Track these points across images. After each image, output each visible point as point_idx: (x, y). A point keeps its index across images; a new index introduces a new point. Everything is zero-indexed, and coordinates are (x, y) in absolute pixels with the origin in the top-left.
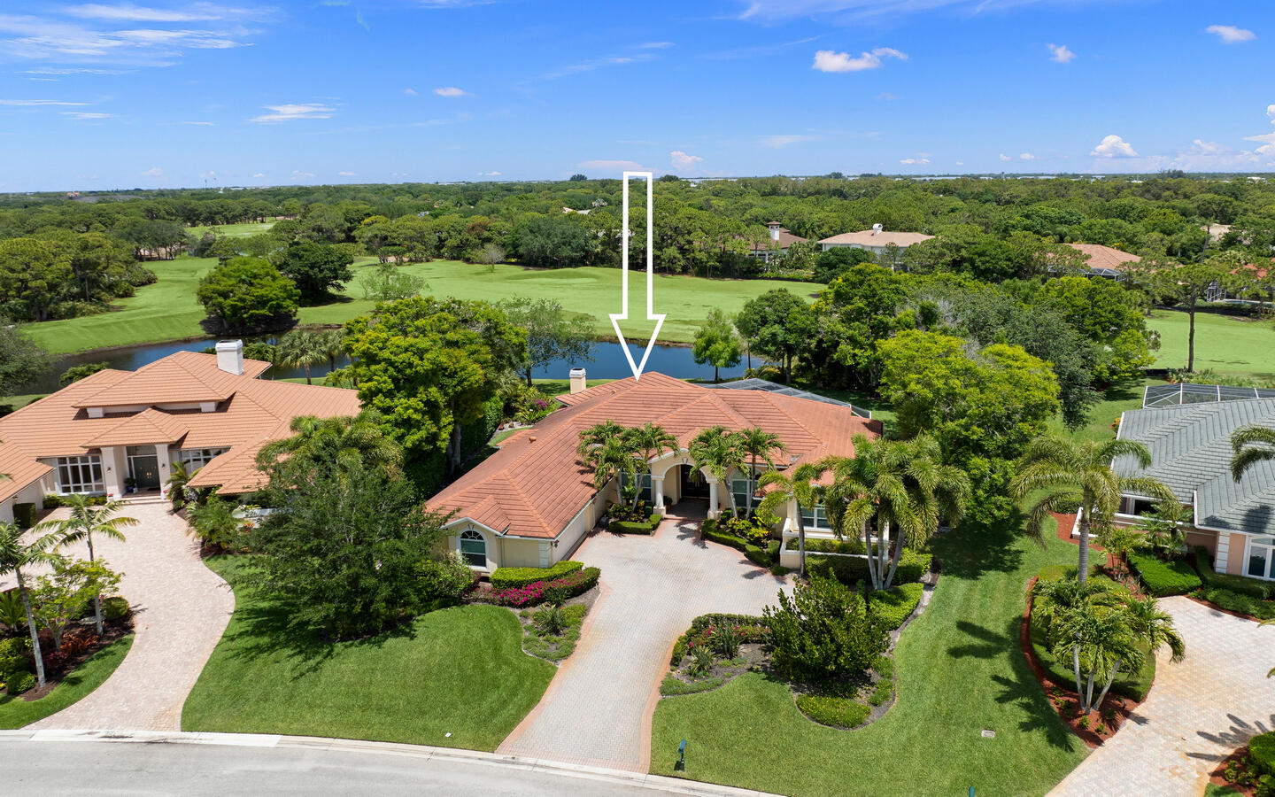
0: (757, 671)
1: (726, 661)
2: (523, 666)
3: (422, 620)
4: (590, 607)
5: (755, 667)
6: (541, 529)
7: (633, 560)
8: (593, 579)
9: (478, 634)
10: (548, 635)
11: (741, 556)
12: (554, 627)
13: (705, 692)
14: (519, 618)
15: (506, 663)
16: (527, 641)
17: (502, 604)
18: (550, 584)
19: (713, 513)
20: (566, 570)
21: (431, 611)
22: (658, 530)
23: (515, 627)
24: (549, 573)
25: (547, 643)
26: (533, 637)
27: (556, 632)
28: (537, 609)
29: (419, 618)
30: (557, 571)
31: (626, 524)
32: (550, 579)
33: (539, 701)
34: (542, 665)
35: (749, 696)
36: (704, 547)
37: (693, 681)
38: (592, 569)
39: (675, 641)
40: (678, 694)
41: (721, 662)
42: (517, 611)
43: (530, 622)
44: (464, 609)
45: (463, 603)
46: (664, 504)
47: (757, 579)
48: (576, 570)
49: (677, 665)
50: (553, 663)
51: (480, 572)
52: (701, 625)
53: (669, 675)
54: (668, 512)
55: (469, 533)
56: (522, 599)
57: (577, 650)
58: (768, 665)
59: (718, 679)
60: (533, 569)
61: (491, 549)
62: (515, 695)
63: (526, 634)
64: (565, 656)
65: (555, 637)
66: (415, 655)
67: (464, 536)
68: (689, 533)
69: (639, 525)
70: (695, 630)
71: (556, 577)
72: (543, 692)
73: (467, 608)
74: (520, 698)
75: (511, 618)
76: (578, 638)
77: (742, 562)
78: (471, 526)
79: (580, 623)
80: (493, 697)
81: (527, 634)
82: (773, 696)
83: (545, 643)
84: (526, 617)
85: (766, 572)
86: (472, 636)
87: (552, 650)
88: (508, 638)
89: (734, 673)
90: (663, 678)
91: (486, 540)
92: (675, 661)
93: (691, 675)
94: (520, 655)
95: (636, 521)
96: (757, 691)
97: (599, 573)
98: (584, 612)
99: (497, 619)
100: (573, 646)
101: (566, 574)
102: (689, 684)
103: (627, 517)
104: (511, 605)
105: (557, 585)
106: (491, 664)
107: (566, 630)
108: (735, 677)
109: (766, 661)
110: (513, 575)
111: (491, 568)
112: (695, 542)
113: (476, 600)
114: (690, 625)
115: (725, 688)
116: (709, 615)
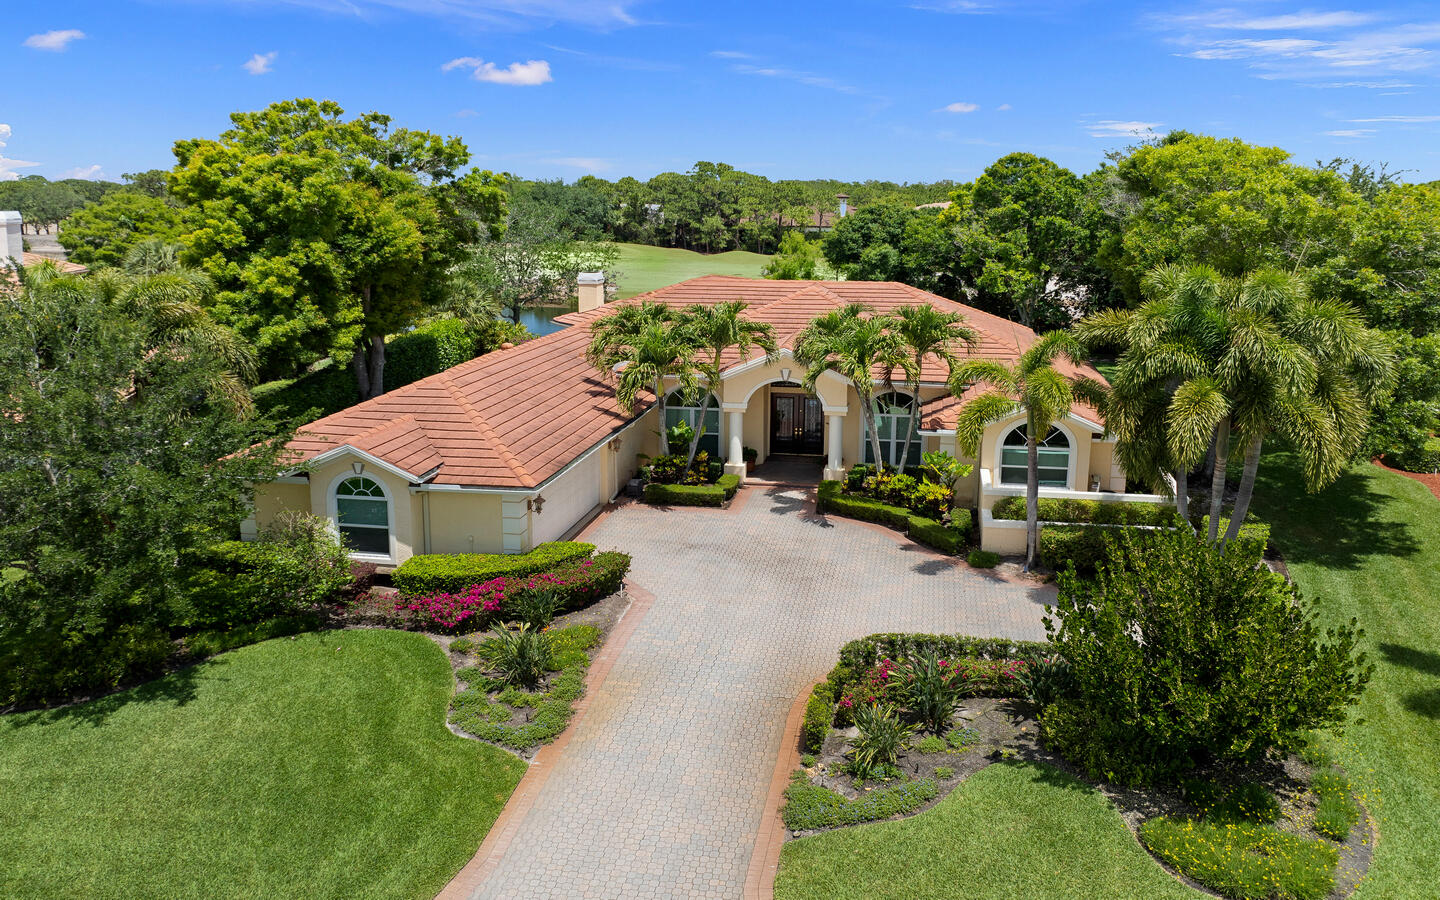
0: (1011, 761)
1: (930, 740)
2: (443, 762)
3: (223, 663)
4: (607, 629)
5: (1005, 752)
6: (507, 472)
7: (692, 547)
8: (613, 573)
9: (345, 688)
10: (510, 690)
11: (900, 538)
12: (525, 673)
13: (900, 820)
14: (448, 654)
15: (399, 756)
16: (459, 703)
17: (416, 627)
18: (523, 584)
19: (834, 471)
20: (558, 558)
21: (253, 642)
22: (736, 501)
23: (437, 673)
24: (522, 562)
25: (506, 708)
26: (475, 693)
27: (529, 681)
28: (492, 635)
29: (219, 658)
30: (539, 559)
31: (676, 488)
32: (523, 574)
33: (472, 855)
34: (489, 759)
35: (1011, 827)
36: (825, 525)
37: (861, 790)
38: (612, 557)
39: (804, 696)
40: (831, 824)
41: (918, 742)
42: (447, 641)
43: (471, 662)
44: (326, 639)
45: (330, 627)
46: (744, 460)
47: (944, 576)
48: (579, 557)
49: (816, 753)
50: (516, 754)
51: (375, 566)
52: (859, 660)
53: (799, 777)
54: (750, 473)
55: (355, 482)
56: (458, 614)
57: (577, 724)
58: (1032, 746)
59: (923, 782)
60: (490, 556)
61: (400, 513)
62: (408, 838)
63: (460, 689)
64: (547, 736)
65: (525, 694)
66: (177, 741)
67: (343, 489)
68: (794, 505)
69: (700, 490)
70: (846, 670)
71: (536, 570)
72: (485, 831)
73: (334, 636)
74: (423, 849)
75: (429, 654)
76: (579, 694)
77: (906, 548)
78: (358, 467)
79: (585, 663)
80: (349, 848)
81: (462, 687)
82: (1074, 823)
83: (501, 708)
84: (463, 652)
85: (956, 563)
86: (331, 695)
87: (518, 725)
88: (416, 698)
89: (958, 768)
90: (785, 784)
91: (389, 496)
92: (810, 742)
93: (853, 774)
94: (438, 735)
95: (695, 484)
96: (1029, 812)
97: (627, 564)
98: (595, 640)
99: (396, 656)
100: (566, 714)
101: (558, 564)
102: (852, 799)
103: (679, 477)
104: (434, 628)
105: (537, 585)
106: (363, 761)
107: (553, 679)
108: (962, 778)
109: (1024, 736)
110: (442, 566)
111: (399, 556)
112: (806, 518)
113: (358, 621)
114: (836, 660)
115: (945, 805)
116: (877, 638)
